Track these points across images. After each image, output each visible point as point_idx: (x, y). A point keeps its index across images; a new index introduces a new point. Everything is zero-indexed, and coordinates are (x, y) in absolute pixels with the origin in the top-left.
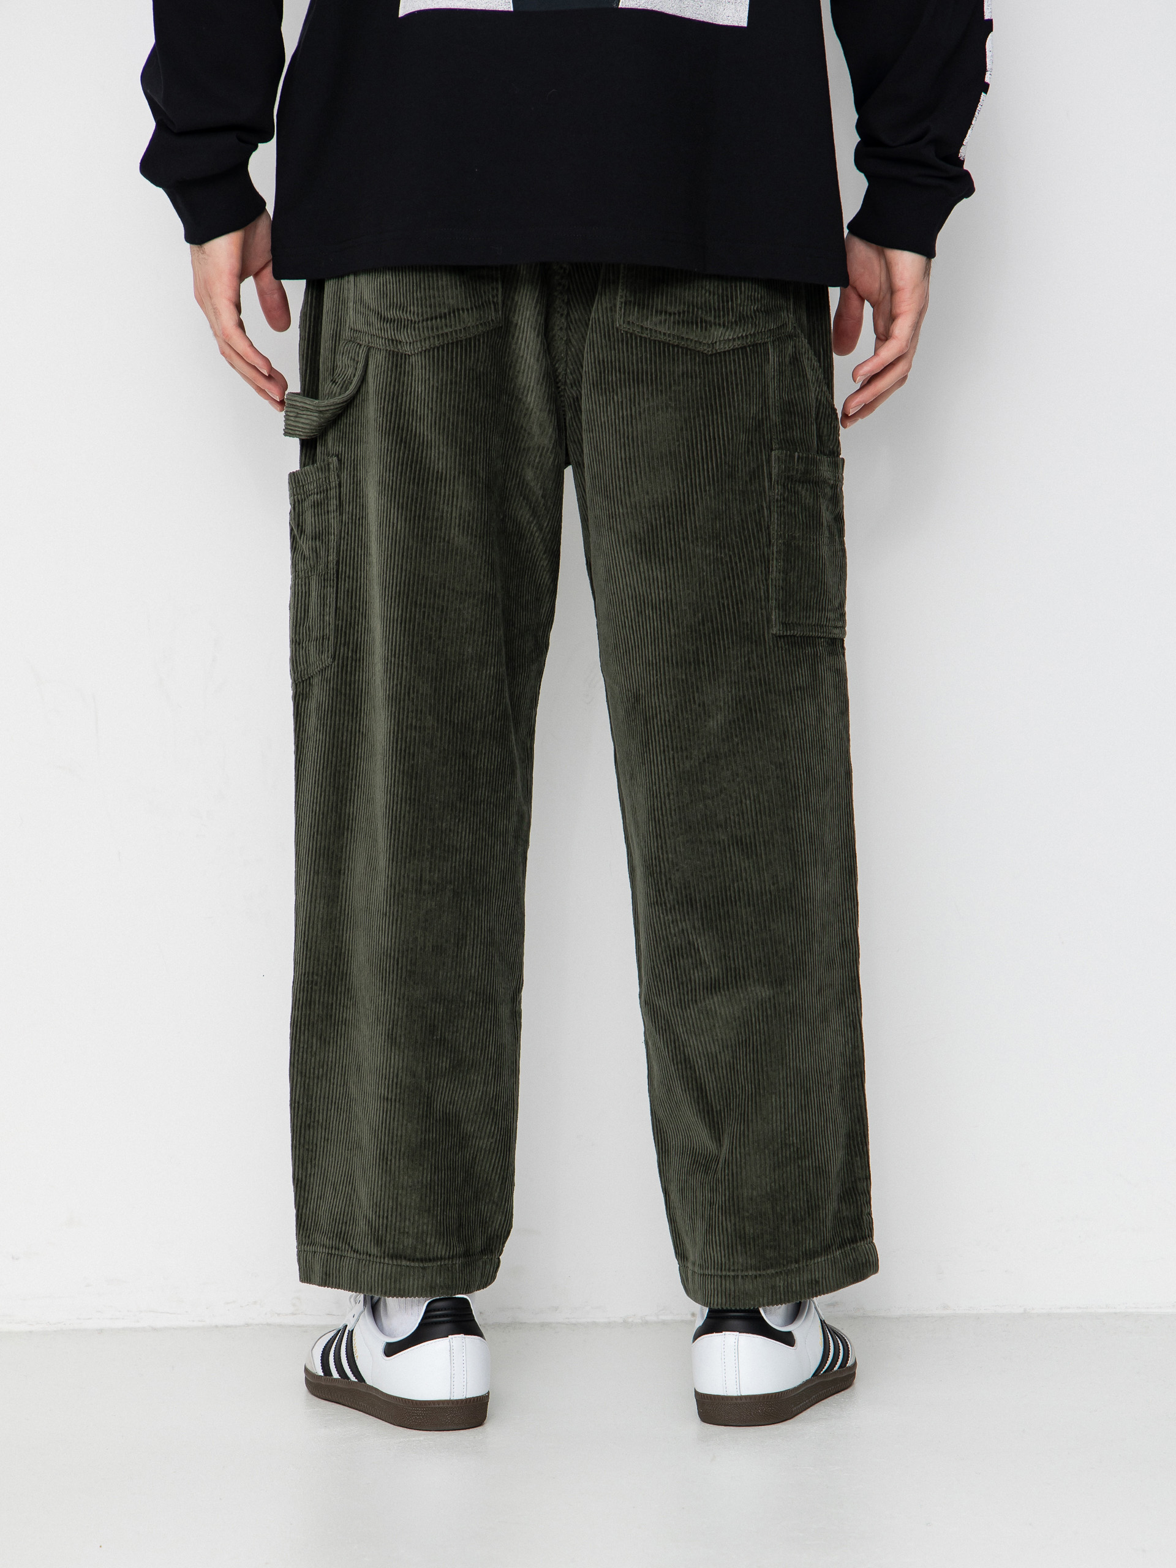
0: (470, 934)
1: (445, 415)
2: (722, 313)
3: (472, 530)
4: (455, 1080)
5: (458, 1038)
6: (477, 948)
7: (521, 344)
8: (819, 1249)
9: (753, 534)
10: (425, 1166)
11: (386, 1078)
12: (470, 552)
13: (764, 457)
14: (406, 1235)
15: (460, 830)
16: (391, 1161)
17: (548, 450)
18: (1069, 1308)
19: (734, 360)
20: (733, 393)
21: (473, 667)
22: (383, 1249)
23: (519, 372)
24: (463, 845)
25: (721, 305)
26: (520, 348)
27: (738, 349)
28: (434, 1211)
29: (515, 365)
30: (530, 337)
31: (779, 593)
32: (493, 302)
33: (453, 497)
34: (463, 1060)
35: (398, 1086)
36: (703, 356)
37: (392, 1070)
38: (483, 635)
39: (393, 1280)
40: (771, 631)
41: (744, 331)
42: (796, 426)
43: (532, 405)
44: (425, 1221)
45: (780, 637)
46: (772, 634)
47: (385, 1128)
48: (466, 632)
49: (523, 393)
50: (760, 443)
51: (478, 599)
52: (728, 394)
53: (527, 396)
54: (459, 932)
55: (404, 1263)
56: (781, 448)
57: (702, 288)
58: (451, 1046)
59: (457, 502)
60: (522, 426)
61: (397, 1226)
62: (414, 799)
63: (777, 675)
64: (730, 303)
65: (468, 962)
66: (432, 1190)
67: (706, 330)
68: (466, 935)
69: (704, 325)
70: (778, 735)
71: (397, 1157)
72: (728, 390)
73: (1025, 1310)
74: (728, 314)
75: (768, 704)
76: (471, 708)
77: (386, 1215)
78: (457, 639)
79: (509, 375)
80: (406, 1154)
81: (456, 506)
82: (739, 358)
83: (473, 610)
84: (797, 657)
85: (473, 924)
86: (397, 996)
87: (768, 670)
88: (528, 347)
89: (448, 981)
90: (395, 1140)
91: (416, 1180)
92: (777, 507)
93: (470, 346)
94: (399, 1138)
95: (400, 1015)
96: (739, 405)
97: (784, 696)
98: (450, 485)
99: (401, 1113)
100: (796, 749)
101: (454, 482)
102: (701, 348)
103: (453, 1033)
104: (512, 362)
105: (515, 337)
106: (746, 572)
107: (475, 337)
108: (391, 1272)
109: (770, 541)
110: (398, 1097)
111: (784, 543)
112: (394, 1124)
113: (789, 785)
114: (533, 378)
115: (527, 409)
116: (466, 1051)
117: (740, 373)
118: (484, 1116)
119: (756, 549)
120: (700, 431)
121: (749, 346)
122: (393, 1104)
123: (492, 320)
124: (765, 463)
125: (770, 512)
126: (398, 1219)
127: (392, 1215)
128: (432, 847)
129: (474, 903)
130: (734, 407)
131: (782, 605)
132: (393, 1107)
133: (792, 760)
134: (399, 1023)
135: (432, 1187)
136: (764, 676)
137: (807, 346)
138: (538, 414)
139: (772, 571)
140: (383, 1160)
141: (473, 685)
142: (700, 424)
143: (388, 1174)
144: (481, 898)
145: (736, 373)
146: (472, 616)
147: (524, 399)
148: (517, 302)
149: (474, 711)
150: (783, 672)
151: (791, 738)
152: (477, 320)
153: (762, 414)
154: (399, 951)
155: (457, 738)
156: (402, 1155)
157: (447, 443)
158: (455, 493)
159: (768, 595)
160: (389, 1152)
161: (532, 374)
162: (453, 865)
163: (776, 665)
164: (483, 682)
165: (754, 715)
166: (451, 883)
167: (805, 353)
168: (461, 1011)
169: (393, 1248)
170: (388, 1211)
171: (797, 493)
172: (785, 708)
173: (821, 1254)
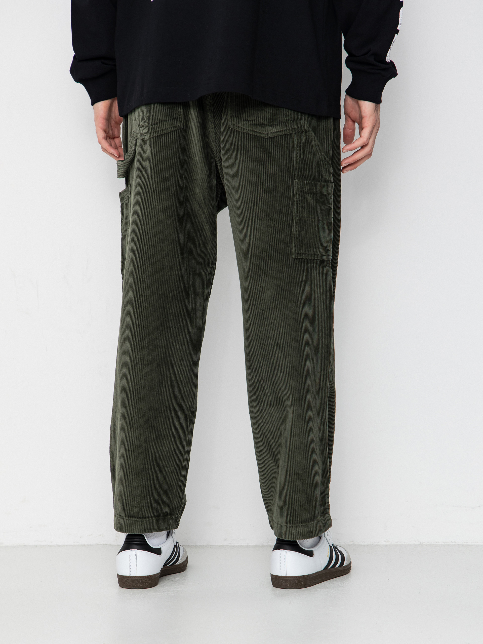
0: (164, 382)
1: (157, 165)
2: (271, 121)
3: (168, 213)
4: (157, 443)
5: (159, 425)
6: (167, 388)
7: (192, 135)
8: (313, 518)
9: (285, 215)
10: (144, 479)
11: (128, 441)
12: (166, 223)
13: (291, 182)
14: (135, 508)
15: (161, 339)
16: (129, 476)
17: (205, 180)
18: (439, 542)
19: (277, 141)
20: (276, 155)
21: (168, 271)
22: (125, 513)
23: (191, 147)
24: (162, 345)
25: (271, 117)
26: (191, 137)
27: (279, 136)
28: (146, 497)
29: (190, 144)
30: (195, 132)
31: (296, 240)
32: (179, 118)
33: (160, 199)
34: (161, 434)
35: (133, 445)
36: (264, 139)
37: (130, 438)
38: (172, 257)
39: (129, 526)
40: (292, 257)
41: (281, 128)
42: (307, 169)
43: (197, 161)
44: (143, 502)
45: (296, 259)
46: (293, 258)
47: (127, 463)
48: (165, 256)
49: (194, 156)
50: (289, 177)
51: (170, 242)
52: (274, 155)
53: (195, 157)
54: (160, 381)
55: (134, 519)
56: (298, 179)
57: (263, 110)
58: (156, 429)
59: (161, 202)
60: (194, 170)
61: (131, 504)
62: (142, 325)
63: (294, 275)
64: (275, 116)
65: (163, 394)
66: (146, 489)
67: (264, 128)
68: (163, 383)
69: (263, 125)
70: (294, 301)
71: (132, 474)
72: (274, 154)
73: (421, 543)
74: (274, 121)
75: (291, 288)
76: (167, 288)
77: (126, 499)
78: (161, 259)
79: (187, 149)
80: (136, 473)
81: (161, 203)
82: (279, 140)
83: (168, 247)
84: (303, 268)
85: (165, 378)
86: (133, 407)
87: (291, 273)
88: (195, 136)
89: (155, 402)
90: (131, 468)
91: (139, 484)
92: (296, 204)
93: (169, 136)
94: (133, 467)
95: (134, 415)
96: (278, 160)
97: (297, 284)
98: (158, 194)
99: (134, 456)
100: (302, 307)
101: (160, 193)
102: (263, 135)
103: (157, 423)
104: (188, 143)
105: (190, 132)
106: (281, 231)
107: (171, 132)
108: (128, 523)
109: (293, 218)
110: (133, 450)
111: (299, 219)
112: (131, 461)
113: (299, 322)
114: (197, 149)
115: (196, 163)
116: (162, 431)
117: (279, 146)
118: (169, 457)
119: (286, 222)
120: (262, 171)
121: (284, 135)
122: (131, 452)
123: (179, 125)
124: (291, 185)
125: (293, 206)
126: (132, 500)
127: (129, 499)
128: (149, 346)
129: (166, 369)
130: (276, 161)
131: (298, 245)
132: (131, 453)
133: (300, 311)
134: (134, 418)
135: (146, 488)
136: (289, 276)
137: (314, 135)
138: (200, 165)
139: (293, 231)
140: (126, 476)
141: (168, 278)
142: (262, 168)
143: (128, 482)
144: (169, 367)
145: (277, 146)
146: (168, 249)
147: (194, 158)
148: (190, 117)
149: (169, 289)
150: (297, 274)
151: (300, 302)
152: (171, 125)
153: (290, 164)
154: (134, 389)
155: (161, 300)
156: (134, 474)
157: (158, 177)
158: (160, 198)
159: (291, 241)
160: (129, 472)
161: (197, 147)
162: (158, 353)
163: (294, 271)
164: (172, 277)
165: (284, 292)
166: (156, 361)
167: (313, 138)
168: (160, 414)
169: (129, 513)
170: (127, 497)
171: (306, 198)
172: (298, 289)
173: (313, 520)
